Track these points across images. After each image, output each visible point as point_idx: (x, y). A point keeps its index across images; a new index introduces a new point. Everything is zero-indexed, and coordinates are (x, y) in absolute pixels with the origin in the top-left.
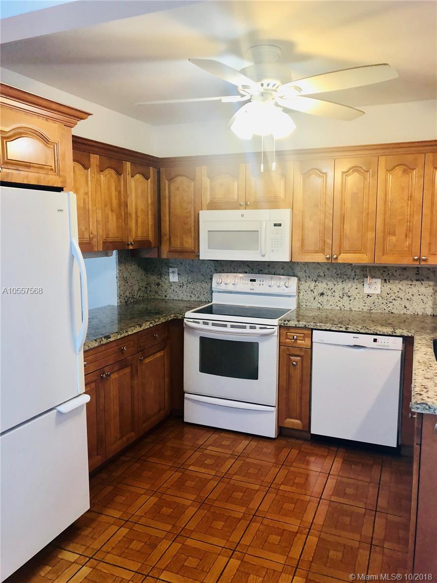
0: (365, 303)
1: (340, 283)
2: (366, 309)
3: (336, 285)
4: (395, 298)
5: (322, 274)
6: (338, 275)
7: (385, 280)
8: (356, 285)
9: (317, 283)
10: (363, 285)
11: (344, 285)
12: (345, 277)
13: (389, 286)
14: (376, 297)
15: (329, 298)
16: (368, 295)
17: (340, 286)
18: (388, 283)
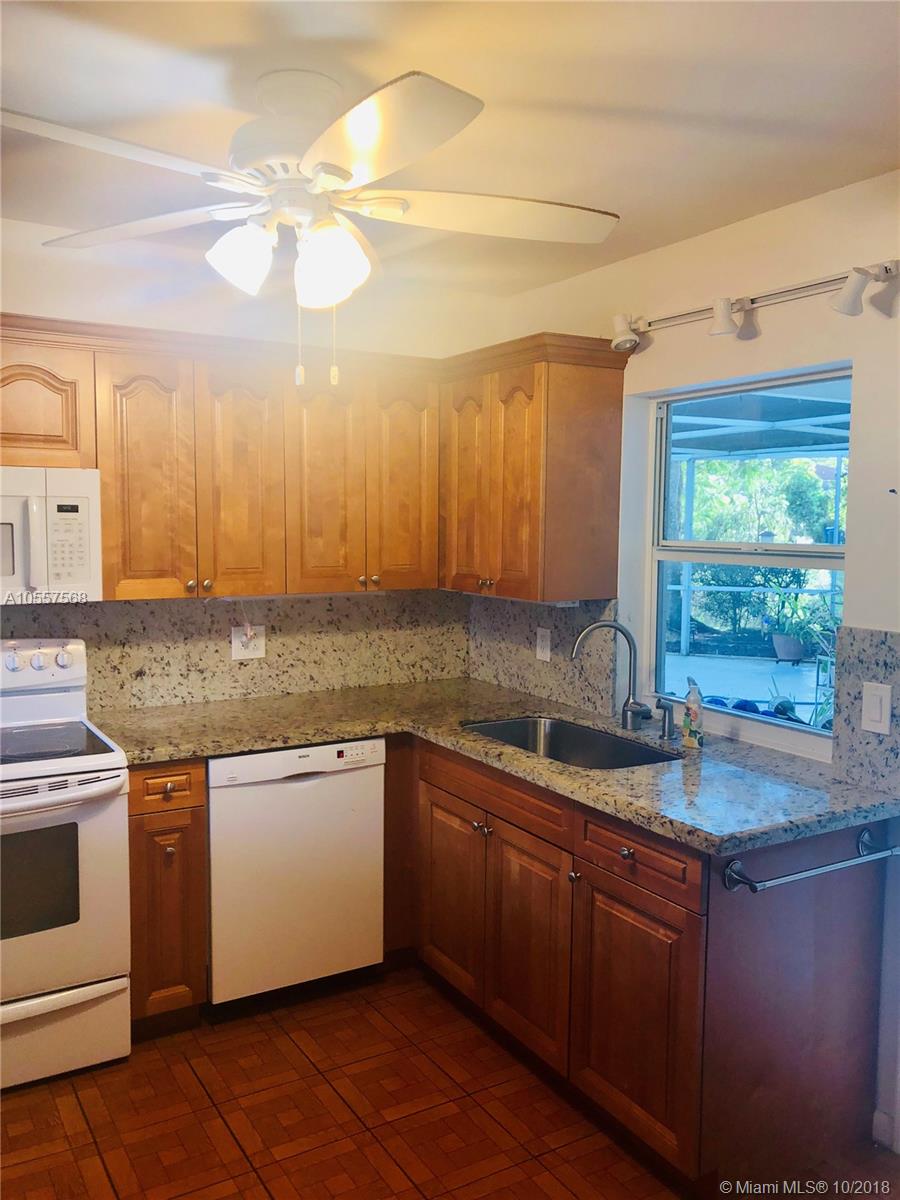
0: (236, 681)
1: (182, 645)
2: (237, 693)
3: (172, 648)
4: (294, 663)
5: (138, 627)
6: (175, 624)
7: (273, 628)
8: (216, 644)
9: (127, 649)
10: (230, 642)
11: (190, 647)
12: (191, 629)
13: (280, 640)
14: (256, 665)
15: (157, 680)
16: (242, 664)
17: (180, 650)
18: (278, 633)
